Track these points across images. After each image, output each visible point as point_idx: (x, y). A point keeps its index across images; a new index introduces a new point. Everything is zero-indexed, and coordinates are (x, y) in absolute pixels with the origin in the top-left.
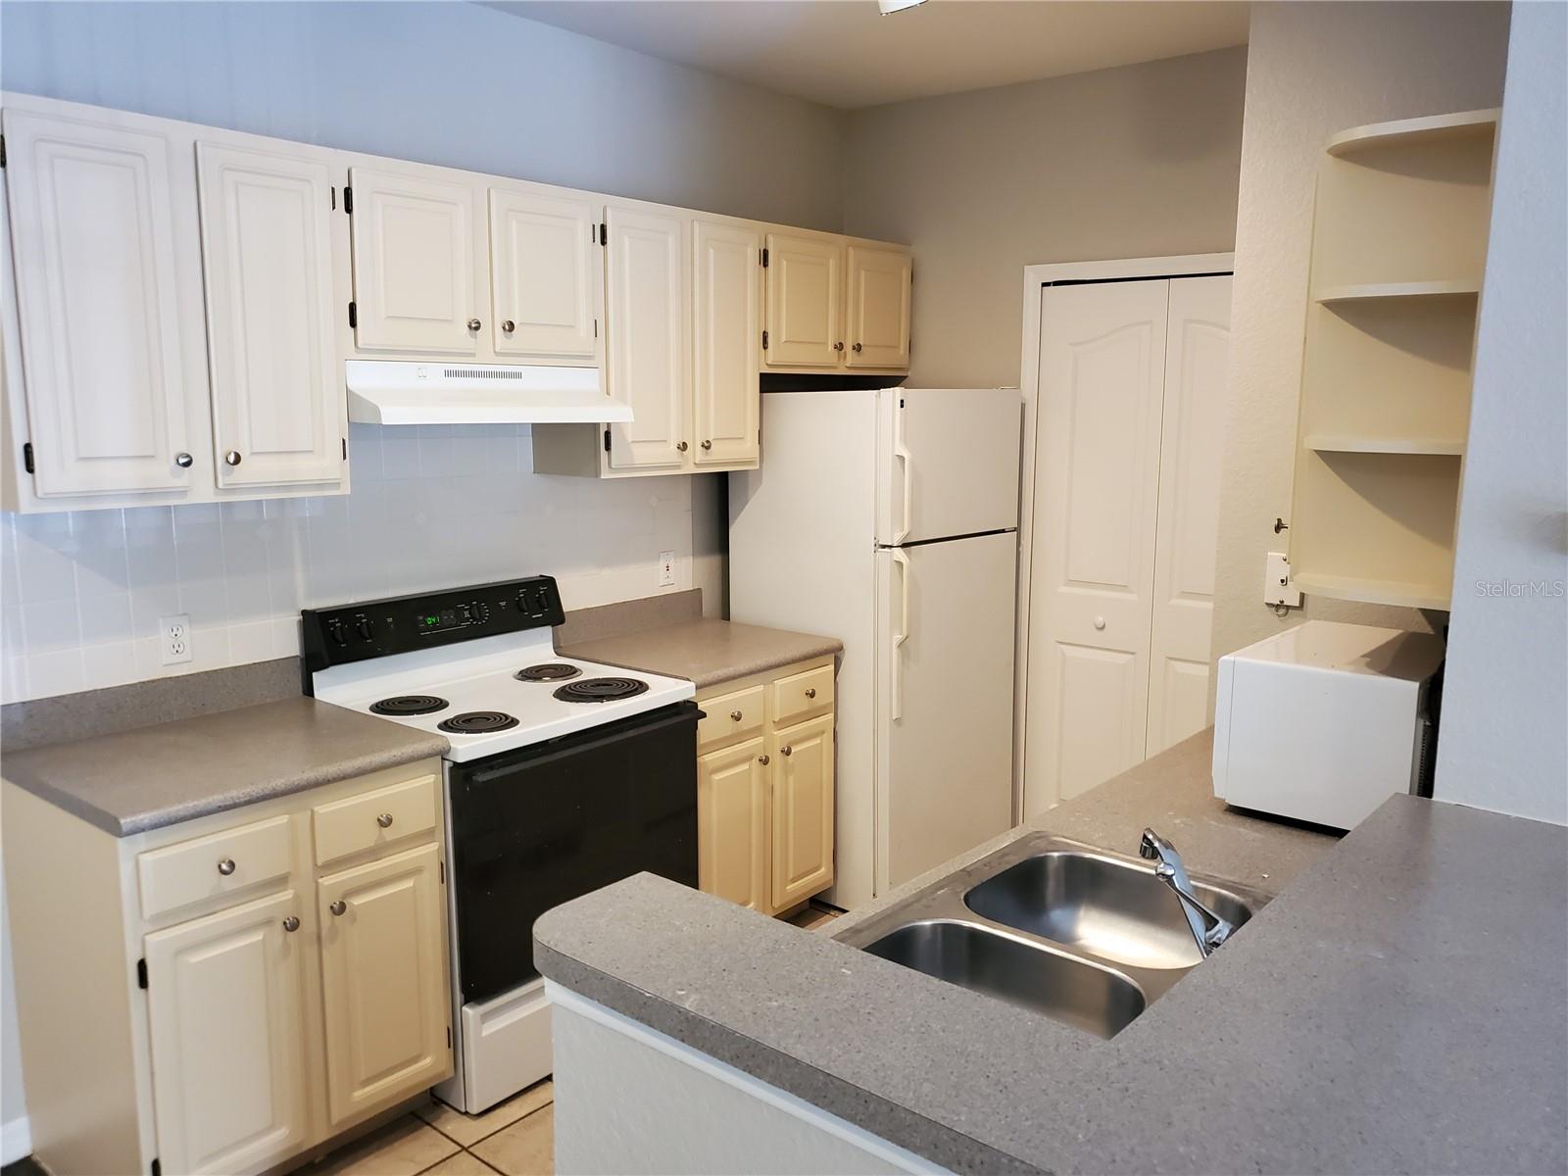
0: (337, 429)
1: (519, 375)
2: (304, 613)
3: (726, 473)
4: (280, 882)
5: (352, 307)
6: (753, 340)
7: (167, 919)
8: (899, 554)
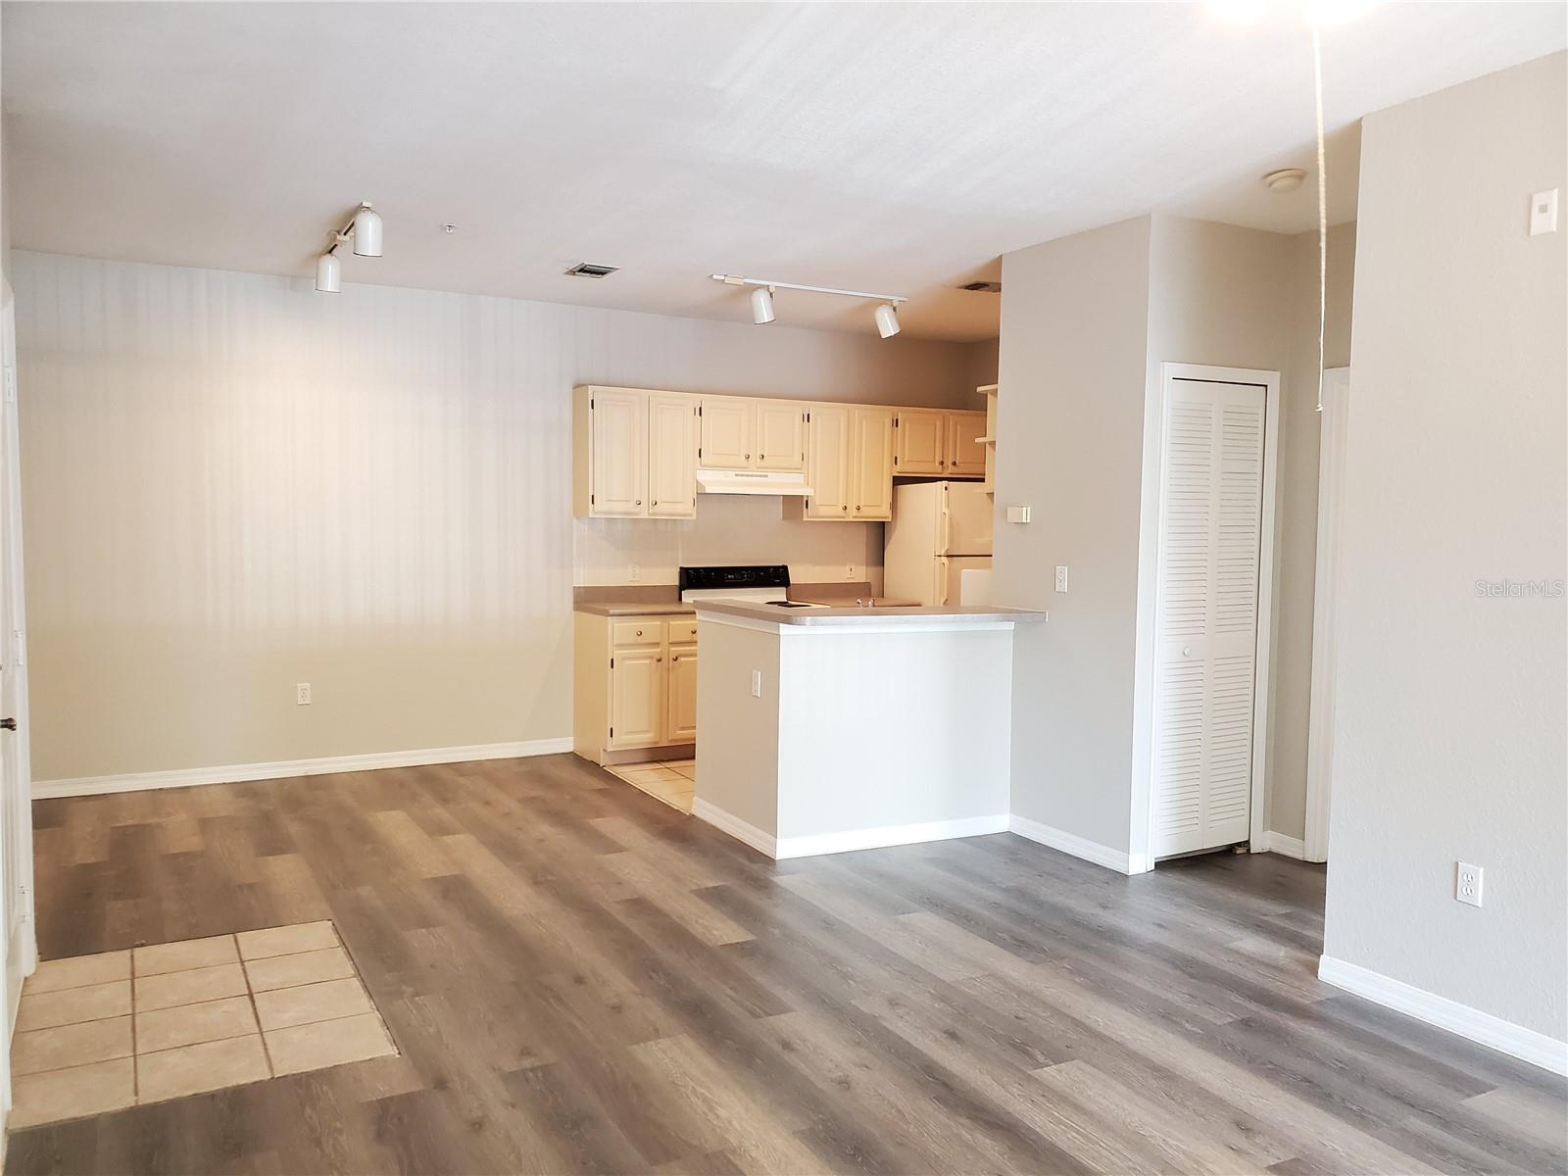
0: (692, 494)
1: (766, 476)
2: (681, 568)
3: (884, 522)
4: (657, 644)
5: (700, 450)
6: (887, 460)
7: (621, 646)
8: (945, 560)
